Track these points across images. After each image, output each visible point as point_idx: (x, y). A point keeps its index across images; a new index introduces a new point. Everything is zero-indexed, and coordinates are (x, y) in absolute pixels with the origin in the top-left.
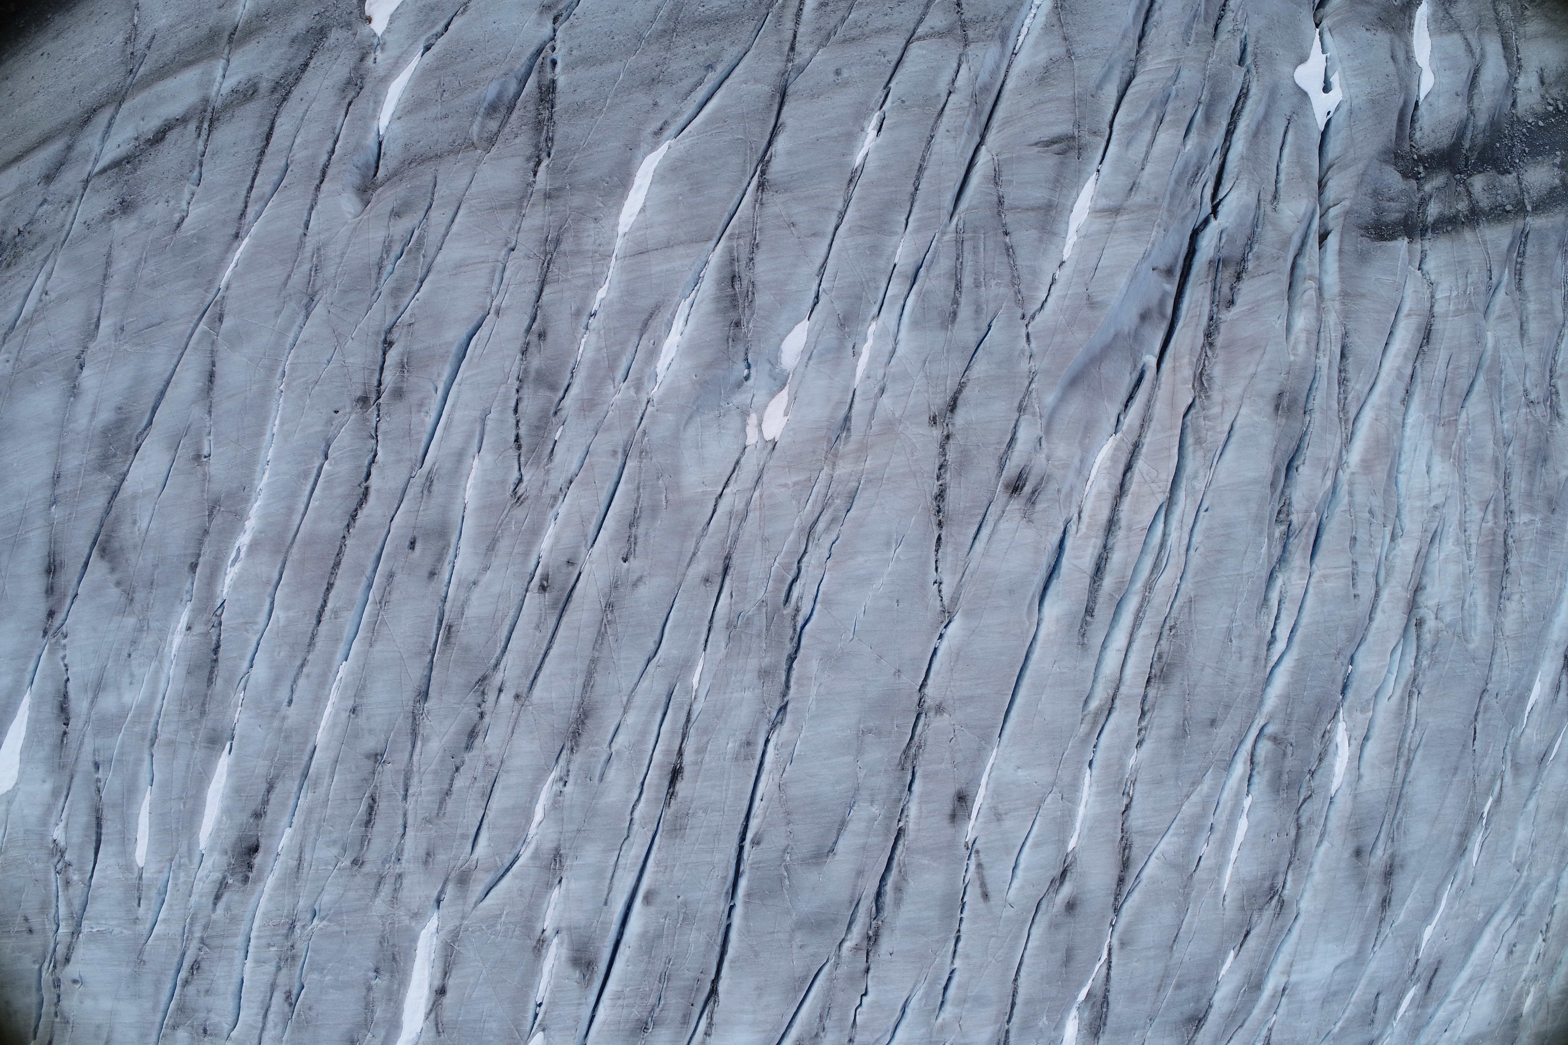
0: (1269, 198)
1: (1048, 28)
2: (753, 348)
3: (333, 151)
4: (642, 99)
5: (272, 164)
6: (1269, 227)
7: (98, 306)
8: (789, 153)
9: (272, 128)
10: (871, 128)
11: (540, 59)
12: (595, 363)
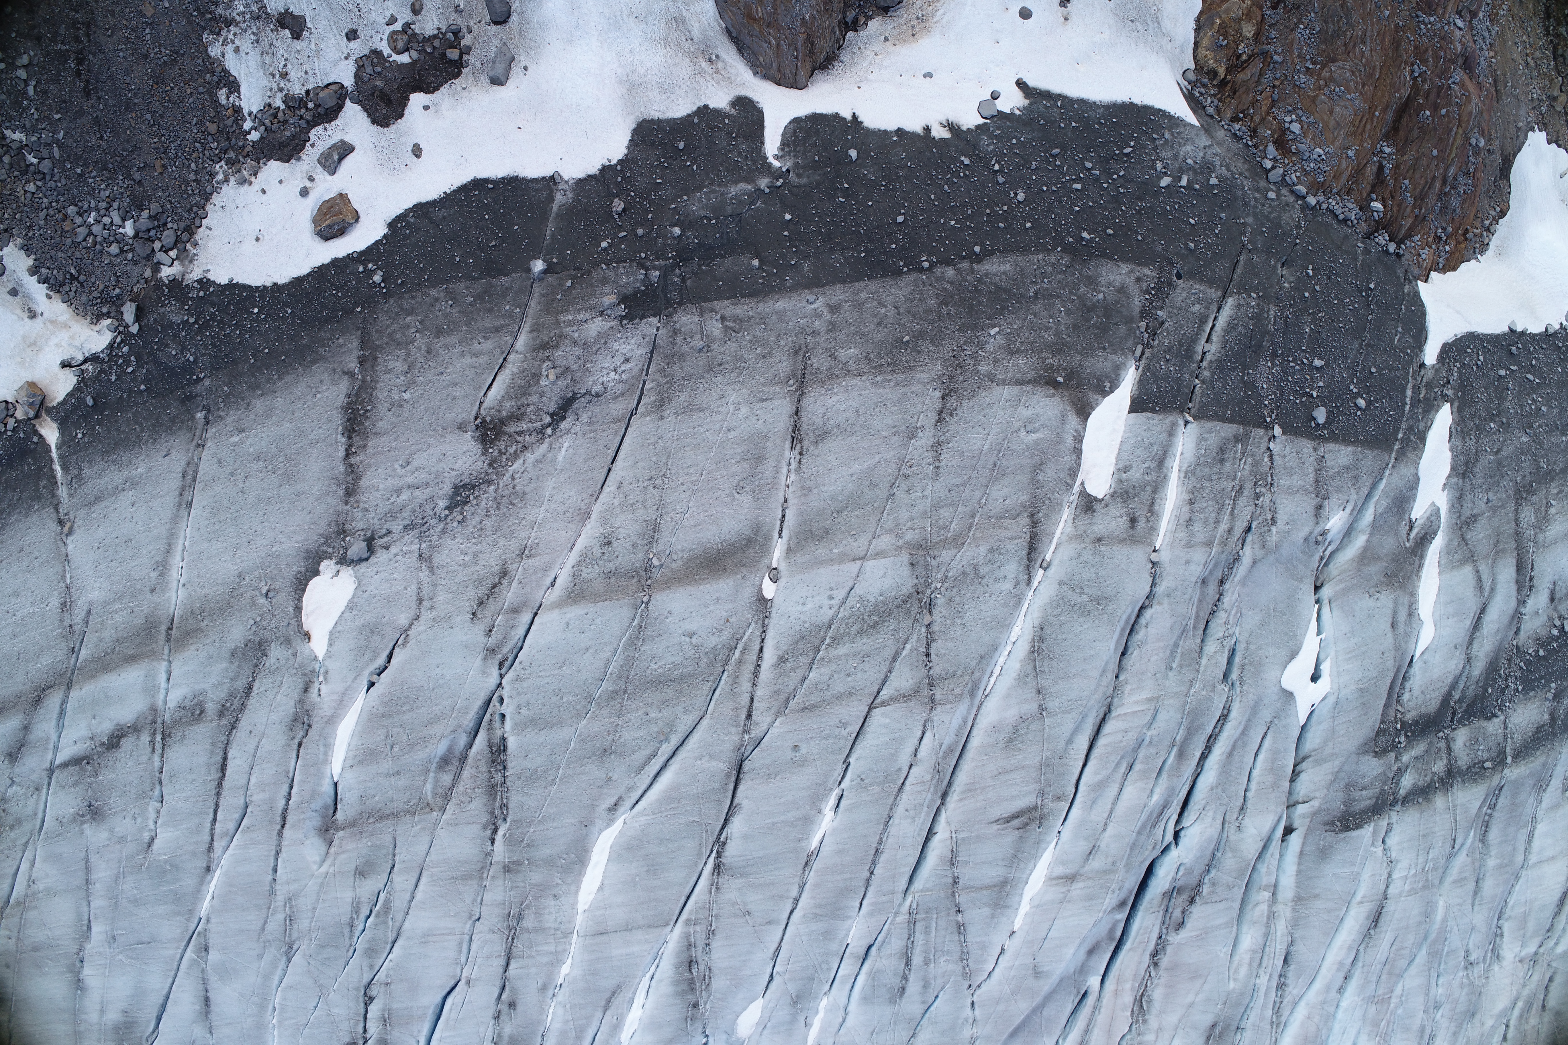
0: (1235, 816)
1: (1021, 680)
2: (710, 1025)
3: (290, 794)
4: (594, 772)
5: (231, 802)
6: (1229, 855)
7: (86, 909)
8: (745, 837)
9: (225, 759)
10: (828, 807)
11: (488, 716)
12: (563, 1033)
